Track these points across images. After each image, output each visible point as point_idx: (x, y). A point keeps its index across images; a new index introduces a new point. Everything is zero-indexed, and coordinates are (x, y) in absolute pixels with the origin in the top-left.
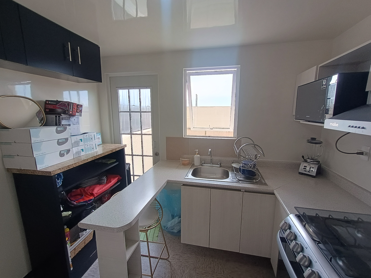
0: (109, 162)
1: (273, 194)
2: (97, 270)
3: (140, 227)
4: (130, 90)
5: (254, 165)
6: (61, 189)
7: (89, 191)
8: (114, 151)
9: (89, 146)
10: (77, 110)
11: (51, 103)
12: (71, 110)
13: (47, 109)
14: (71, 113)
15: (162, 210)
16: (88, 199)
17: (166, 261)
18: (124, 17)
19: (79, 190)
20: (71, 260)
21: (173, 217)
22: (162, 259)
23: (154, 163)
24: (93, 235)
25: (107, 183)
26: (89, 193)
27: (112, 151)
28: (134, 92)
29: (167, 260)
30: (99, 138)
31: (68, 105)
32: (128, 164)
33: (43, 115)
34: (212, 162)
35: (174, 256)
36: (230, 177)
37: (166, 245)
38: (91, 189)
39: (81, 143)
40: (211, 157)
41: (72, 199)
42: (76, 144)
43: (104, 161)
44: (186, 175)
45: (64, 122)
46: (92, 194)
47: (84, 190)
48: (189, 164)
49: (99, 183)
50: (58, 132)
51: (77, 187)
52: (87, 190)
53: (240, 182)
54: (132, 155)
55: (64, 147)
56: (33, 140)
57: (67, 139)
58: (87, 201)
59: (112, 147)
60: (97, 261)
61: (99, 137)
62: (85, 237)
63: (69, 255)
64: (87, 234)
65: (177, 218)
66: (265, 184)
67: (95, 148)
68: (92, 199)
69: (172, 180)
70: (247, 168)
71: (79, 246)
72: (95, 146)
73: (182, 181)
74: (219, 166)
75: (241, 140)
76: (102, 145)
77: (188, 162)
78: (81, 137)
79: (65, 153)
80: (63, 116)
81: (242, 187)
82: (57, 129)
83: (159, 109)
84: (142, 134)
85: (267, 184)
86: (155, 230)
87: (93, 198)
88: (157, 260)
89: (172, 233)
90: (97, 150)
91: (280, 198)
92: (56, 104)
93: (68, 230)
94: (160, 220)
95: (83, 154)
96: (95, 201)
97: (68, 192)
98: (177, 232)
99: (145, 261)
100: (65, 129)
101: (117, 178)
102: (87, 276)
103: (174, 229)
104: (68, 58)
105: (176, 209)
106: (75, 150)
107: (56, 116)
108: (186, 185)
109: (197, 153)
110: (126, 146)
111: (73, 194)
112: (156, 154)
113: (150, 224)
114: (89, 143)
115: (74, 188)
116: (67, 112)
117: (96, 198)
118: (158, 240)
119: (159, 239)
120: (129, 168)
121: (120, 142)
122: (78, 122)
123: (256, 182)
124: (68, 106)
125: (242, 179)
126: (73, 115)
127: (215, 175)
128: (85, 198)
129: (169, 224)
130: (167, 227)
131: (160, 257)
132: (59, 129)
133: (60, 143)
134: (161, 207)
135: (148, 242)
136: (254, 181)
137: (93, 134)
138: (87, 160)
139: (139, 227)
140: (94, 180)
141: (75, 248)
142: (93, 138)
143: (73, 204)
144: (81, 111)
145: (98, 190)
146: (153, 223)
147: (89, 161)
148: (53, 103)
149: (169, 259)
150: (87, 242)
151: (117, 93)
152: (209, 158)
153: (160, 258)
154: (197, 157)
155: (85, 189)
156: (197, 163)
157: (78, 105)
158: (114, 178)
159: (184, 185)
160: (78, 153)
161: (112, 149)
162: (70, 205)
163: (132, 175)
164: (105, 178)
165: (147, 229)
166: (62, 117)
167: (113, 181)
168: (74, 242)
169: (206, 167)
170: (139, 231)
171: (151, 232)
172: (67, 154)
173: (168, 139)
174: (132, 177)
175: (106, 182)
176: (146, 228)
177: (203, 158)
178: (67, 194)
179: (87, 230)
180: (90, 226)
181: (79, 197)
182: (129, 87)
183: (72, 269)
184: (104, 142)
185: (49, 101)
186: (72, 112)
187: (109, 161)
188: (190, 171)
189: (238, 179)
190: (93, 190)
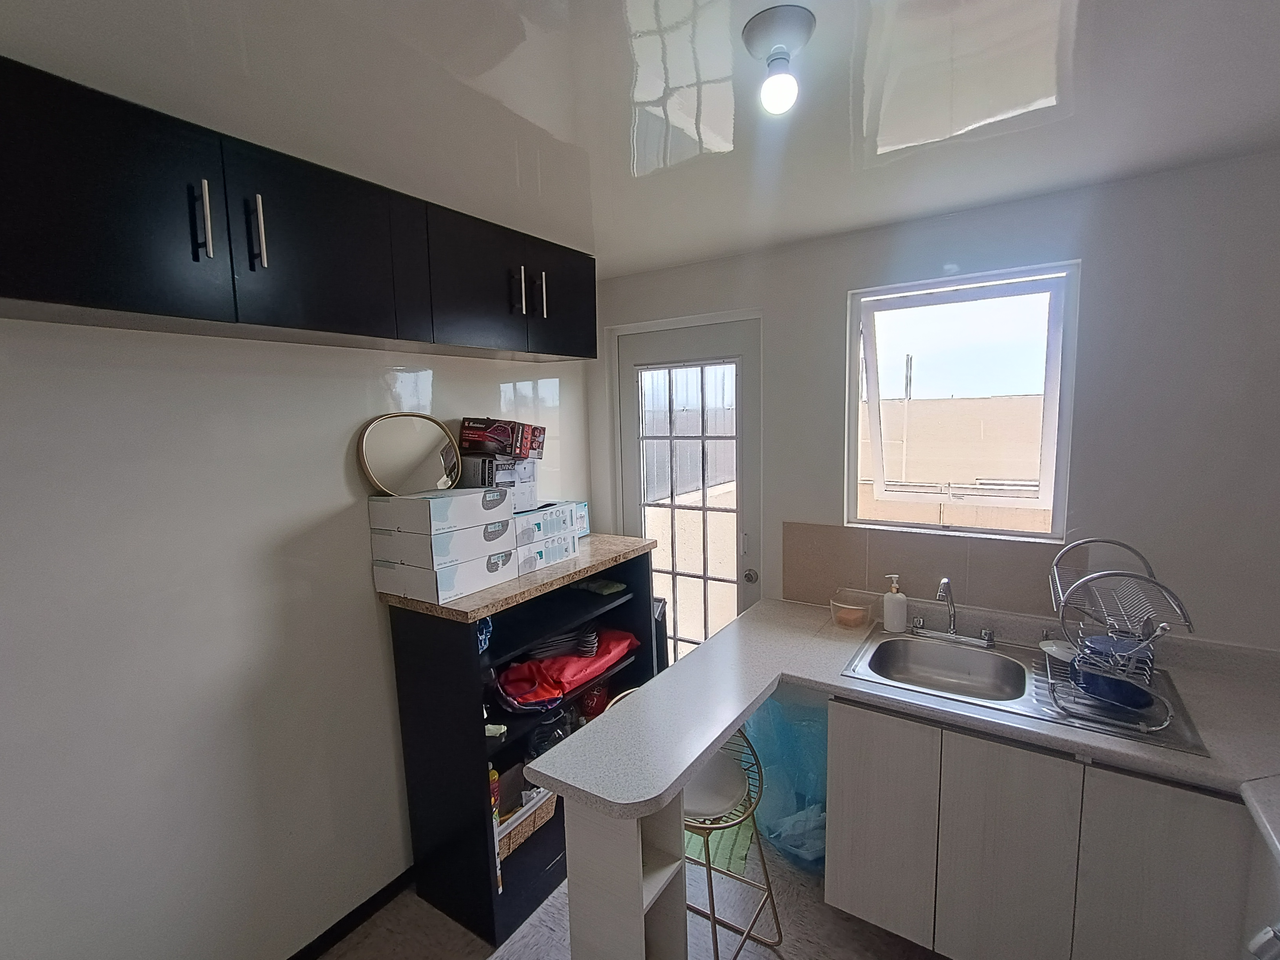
0: (606, 592)
1: (1237, 798)
2: (563, 916)
3: (688, 814)
4: (674, 371)
5: (1138, 661)
6: (486, 660)
7: (550, 673)
8: (622, 560)
9: (556, 544)
10: (532, 443)
11: (475, 425)
12: (518, 445)
13: (466, 440)
14: (518, 451)
15: (760, 773)
16: (548, 697)
17: (769, 950)
18: (665, 162)
19: (525, 666)
20: (501, 862)
21: (801, 802)
22: (755, 939)
23: (743, 605)
24: (554, 804)
25: (601, 654)
26: (552, 678)
27: (616, 561)
28: (686, 377)
29: (774, 951)
30: (582, 517)
31: (513, 429)
32: (659, 600)
33: (456, 457)
34: (955, 624)
35: (798, 944)
36: (1030, 695)
37: (770, 894)
38: (556, 667)
39: (537, 533)
40: (952, 603)
41: (510, 689)
42: (526, 537)
43: (593, 587)
44: (850, 664)
45: (501, 477)
46: (559, 685)
47: (539, 669)
48: (863, 623)
49: (578, 652)
50: (488, 505)
51: (522, 658)
52: (547, 669)
53: (1077, 723)
54: (674, 574)
55: (499, 546)
56: (436, 525)
57: (505, 525)
58: (544, 701)
59: (619, 548)
60: (564, 886)
61: (583, 513)
62: (536, 804)
63: (497, 850)
64: (540, 800)
65: (815, 808)
66: (1199, 749)
67: (571, 549)
68: (557, 699)
69: (796, 675)
70: (1105, 672)
71: (520, 828)
72: (571, 544)
73: (830, 682)
74: (984, 643)
75: (1087, 549)
76: (588, 539)
77: (860, 614)
78: (537, 517)
79: (500, 563)
80: (500, 459)
81: (1078, 745)
82: (485, 496)
83: (762, 428)
84: (704, 509)
85: (1207, 751)
86: (738, 833)
87: (561, 696)
88: (739, 939)
89: (796, 860)
90: (577, 554)
91: (1269, 823)
92: (485, 430)
93: (494, 776)
94: (753, 806)
95: (540, 564)
96: (565, 705)
97: (501, 670)
98: (811, 861)
99: (697, 930)
100: (503, 495)
101: (628, 641)
102: (537, 923)
103: (803, 844)
104: (517, 306)
105: (811, 776)
106: (522, 553)
107: (484, 461)
108: (846, 699)
109: (895, 585)
110: (654, 544)
111: (511, 677)
112: (748, 578)
113: (717, 810)
114: (556, 533)
115: (515, 660)
116: (509, 450)
117: (568, 698)
118: (748, 873)
119: (748, 869)
120: (663, 615)
121: (638, 532)
122: (533, 475)
123: (1148, 733)
124: (513, 433)
125: (1081, 710)
126: (521, 457)
127: (968, 677)
128: (541, 692)
129: (789, 825)
130: (779, 835)
131: (749, 932)
132: (489, 497)
133: (489, 536)
134: (757, 763)
135: (710, 869)
136: (1142, 727)
137: (567, 508)
138: (552, 584)
139: (682, 814)
140: (563, 641)
141: (510, 833)
142: (568, 521)
143: (511, 705)
144: (541, 445)
145: (574, 673)
146: (727, 810)
147: (555, 587)
148: (478, 425)
149: (781, 949)
150: (540, 823)
151: (638, 382)
152: (943, 607)
153: (749, 936)
154: (893, 600)
155: (542, 665)
156: (894, 621)
157: (536, 428)
158: (620, 640)
159: (838, 699)
160: (530, 561)
161: (616, 552)
162: (504, 707)
163: (670, 638)
164: (593, 638)
165: (708, 824)
166: (498, 463)
167: (617, 651)
168: (508, 813)
169: (930, 642)
170: (683, 827)
171: (724, 837)
172: (504, 565)
173: (789, 528)
174: (670, 643)
175: (595, 649)
176: (704, 822)
177: (920, 605)
178: (498, 675)
179: (542, 789)
180: (550, 782)
181: (526, 686)
182: (671, 360)
183: (500, 890)
184: (595, 528)
185: (469, 420)
186: (521, 448)
187: (606, 587)
188: (866, 651)
189: (1063, 708)
190: (561, 670)
